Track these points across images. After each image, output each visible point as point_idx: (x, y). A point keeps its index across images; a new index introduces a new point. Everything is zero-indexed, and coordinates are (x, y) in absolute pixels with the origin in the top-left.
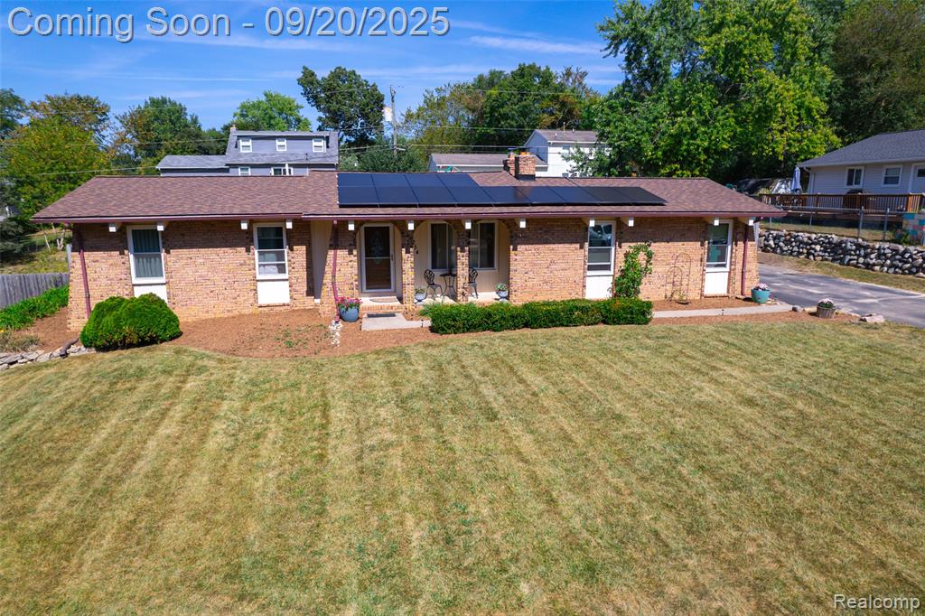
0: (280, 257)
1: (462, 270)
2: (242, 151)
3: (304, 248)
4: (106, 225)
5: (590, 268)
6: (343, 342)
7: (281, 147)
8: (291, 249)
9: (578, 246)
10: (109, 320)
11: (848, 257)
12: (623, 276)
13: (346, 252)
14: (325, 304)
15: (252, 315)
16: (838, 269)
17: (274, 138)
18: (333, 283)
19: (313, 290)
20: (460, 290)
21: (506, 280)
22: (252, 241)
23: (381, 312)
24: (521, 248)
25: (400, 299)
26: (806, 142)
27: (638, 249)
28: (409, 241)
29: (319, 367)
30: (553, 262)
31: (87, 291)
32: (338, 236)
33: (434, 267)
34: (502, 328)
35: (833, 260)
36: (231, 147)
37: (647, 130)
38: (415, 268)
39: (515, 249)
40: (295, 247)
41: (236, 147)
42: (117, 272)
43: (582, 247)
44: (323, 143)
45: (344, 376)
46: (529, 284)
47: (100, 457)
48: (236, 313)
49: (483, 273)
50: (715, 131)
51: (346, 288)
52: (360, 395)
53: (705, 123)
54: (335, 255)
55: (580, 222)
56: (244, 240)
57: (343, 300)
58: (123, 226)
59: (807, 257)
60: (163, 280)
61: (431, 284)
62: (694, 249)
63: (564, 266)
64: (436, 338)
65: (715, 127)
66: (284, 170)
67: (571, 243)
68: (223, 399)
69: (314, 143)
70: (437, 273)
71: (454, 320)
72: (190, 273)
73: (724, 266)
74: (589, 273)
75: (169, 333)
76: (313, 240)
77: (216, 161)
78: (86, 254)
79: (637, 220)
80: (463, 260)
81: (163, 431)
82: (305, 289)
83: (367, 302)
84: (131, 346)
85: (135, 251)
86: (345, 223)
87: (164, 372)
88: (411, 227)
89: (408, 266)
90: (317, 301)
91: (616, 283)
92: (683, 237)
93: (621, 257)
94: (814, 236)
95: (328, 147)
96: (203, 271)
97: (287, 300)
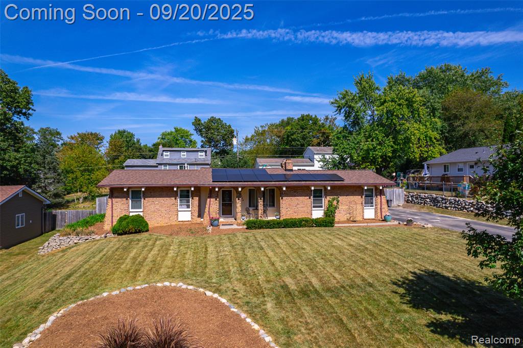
0: (188, 202)
1: (261, 207)
2: (164, 157)
3: (198, 198)
4: (123, 188)
5: (314, 207)
6: (212, 232)
7: (184, 155)
8: (193, 198)
9: (308, 198)
10: (124, 223)
11: (439, 204)
12: (327, 210)
13: (214, 199)
14: (206, 220)
15: (176, 225)
16: (435, 209)
17: (180, 151)
18: (209, 212)
19: (200, 215)
20: (260, 215)
21: (279, 211)
22: (177, 195)
23: (228, 224)
24: (284, 198)
25: (236, 219)
26: (430, 152)
27: (334, 199)
28: (239, 195)
29: (204, 238)
30: (298, 204)
31: (112, 214)
32: (211, 193)
33: (250, 206)
34: (273, 228)
35: (434, 206)
36: (159, 156)
37: (354, 148)
38: (242, 206)
39: (282, 199)
40: (194, 198)
41: (162, 155)
42: (125, 206)
43: (310, 198)
44: (203, 154)
45: (212, 241)
46: (288, 213)
47: (134, 258)
48: (169, 224)
49: (270, 209)
50: (385, 148)
51: (214, 213)
52: (218, 245)
53: (380, 144)
54: (210, 200)
55: (308, 187)
56: (175, 195)
57: (212, 218)
58: (129, 188)
59: (424, 205)
60: (142, 210)
61: (249, 213)
62: (358, 199)
63: (302, 206)
64: (249, 230)
65: (385, 146)
66: (185, 166)
67: (305, 196)
68: (171, 246)
69: (200, 154)
70: (251, 209)
71: (255, 224)
72: (152, 208)
73: (373, 206)
74: (313, 209)
75: (146, 229)
76: (201, 196)
77: (152, 162)
78: (113, 199)
79: (331, 187)
80: (261, 202)
81: (152, 253)
82: (197, 214)
83: (221, 220)
84: (132, 233)
85: (132, 198)
86: (214, 188)
87: (147, 240)
88: (240, 189)
89: (238, 205)
90: (202, 220)
91: (325, 213)
92: (353, 194)
93: (327, 202)
94: (426, 195)
95: (206, 155)
96: (157, 207)
97: (190, 219)
